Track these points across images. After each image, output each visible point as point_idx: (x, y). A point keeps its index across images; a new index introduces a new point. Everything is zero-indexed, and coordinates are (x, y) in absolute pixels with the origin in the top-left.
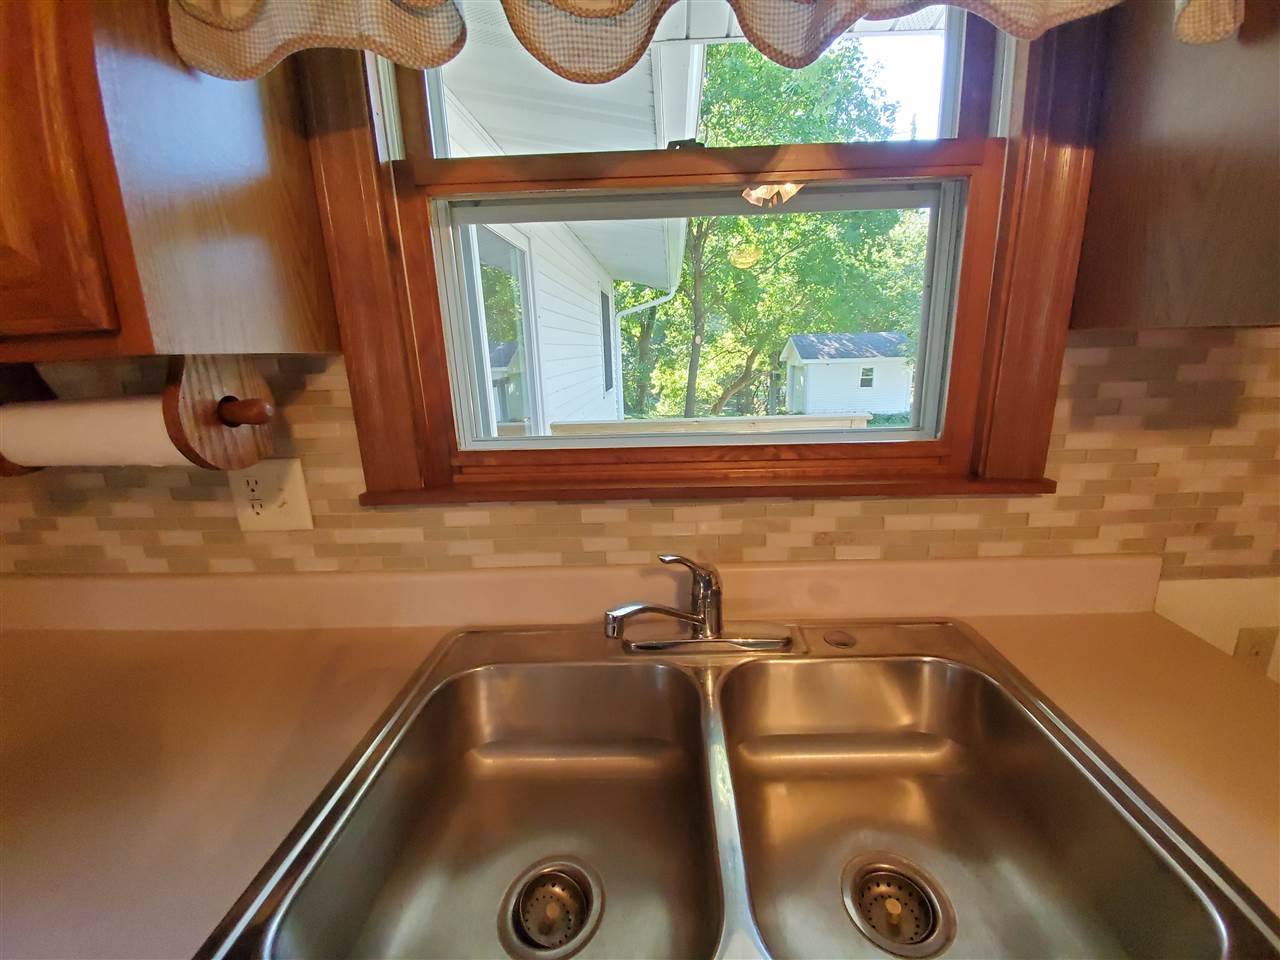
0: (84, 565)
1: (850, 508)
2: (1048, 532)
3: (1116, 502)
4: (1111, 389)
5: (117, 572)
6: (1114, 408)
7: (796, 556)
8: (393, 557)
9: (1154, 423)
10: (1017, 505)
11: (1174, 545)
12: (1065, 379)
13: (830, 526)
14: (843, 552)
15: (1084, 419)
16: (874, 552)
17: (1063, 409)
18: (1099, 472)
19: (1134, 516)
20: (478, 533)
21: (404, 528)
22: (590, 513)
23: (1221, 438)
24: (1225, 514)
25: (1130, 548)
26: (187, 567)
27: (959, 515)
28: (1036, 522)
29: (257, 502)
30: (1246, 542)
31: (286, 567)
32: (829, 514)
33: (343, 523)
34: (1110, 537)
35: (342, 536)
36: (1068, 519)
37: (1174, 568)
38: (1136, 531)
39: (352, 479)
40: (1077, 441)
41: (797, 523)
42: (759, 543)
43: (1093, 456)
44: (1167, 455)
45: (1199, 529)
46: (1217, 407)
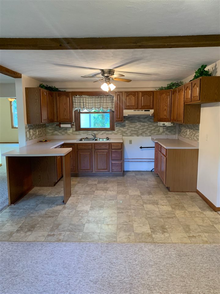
0: (57, 135)
1: (104, 131)
2: (115, 133)
3: (119, 131)
4: (118, 125)
5: (58, 135)
7: (101, 134)
8: (77, 134)
9: (120, 127)
10: (114, 131)
11: (123, 134)
12: (115, 124)
15: (116, 126)
17: (115, 126)
18: (118, 130)
19: (120, 132)
20: (81, 133)
21: (77, 133)
22: (89, 132)
23: (125, 128)
24: (126, 132)
25: (121, 134)
26: (63, 135)
27: (110, 132)
29: (69, 131)
30: (128, 134)
31: (70, 135)
32: (103, 132)
33: (74, 132)
34: (119, 133)
35: (73, 133)
36: (117, 132)
37: (123, 136)
38: (121, 133)
39: (75, 129)
40: (116, 128)
41: (101, 132)
42: (99, 134)
43: (117, 129)
44: (122, 129)
45: (124, 133)
46: (124, 126)
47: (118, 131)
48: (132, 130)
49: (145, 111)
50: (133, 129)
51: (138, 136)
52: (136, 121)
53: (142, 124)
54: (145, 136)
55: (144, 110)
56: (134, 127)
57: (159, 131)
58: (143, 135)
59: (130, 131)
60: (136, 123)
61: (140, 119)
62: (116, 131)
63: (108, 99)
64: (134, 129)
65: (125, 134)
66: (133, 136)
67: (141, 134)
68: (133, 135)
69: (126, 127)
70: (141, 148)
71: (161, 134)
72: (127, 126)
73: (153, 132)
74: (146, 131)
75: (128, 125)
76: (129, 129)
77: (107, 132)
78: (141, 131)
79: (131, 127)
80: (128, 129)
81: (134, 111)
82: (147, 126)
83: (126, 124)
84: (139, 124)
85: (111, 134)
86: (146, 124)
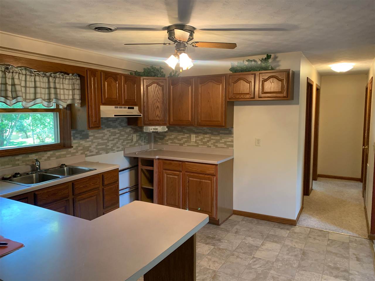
1: (51, 152)
2: (73, 153)
3: (79, 148)
4: (76, 135)
6: (77, 137)
7: (46, 160)
9: (81, 139)
10: (70, 150)
11: (86, 153)
12: (72, 134)
13: (49, 155)
14: (51, 159)
15: (74, 139)
16: (55, 158)
17: (72, 138)
18: (77, 145)
19: (81, 150)
22: (17, 158)
23: (88, 140)
24: (90, 148)
25: (82, 154)
27: (63, 152)
28: (72, 152)
30: (93, 152)
32: (49, 153)
34: (80, 152)
36: (75, 151)
37: (86, 156)
38: (82, 152)
40: (74, 141)
41: (45, 155)
44: (83, 142)
45: (88, 151)
46: (87, 137)
47: (77, 148)
48: (99, 144)
49: (129, 108)
50: (100, 141)
51: (107, 153)
53: (112, 130)
54: (117, 151)
55: (127, 107)
56: (102, 138)
57: (132, 140)
58: (114, 150)
59: (96, 145)
60: (104, 130)
61: (109, 122)
62: (74, 149)
64: (102, 140)
65: (88, 153)
66: (101, 154)
67: (112, 150)
68: (101, 152)
69: (90, 139)
71: (134, 145)
72: (92, 136)
73: (126, 142)
74: (117, 143)
76: (95, 142)
77: (58, 153)
78: (112, 144)
79: (97, 138)
80: (93, 143)
81: (115, 108)
82: (118, 133)
84: (108, 131)
85: (65, 156)
86: (117, 131)
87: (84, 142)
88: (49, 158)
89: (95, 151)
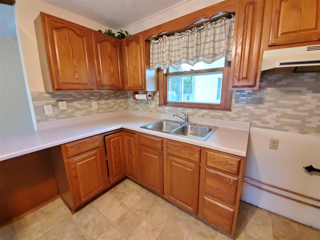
0: (137, 109)
3: (243, 114)
5: (140, 110)
6: (242, 101)
7: (200, 116)
8: (161, 112)
9: (248, 103)
10: (228, 113)
11: (254, 122)
12: (234, 96)
13: (204, 113)
14: (205, 117)
15: (237, 102)
16: (209, 117)
17: (233, 100)
18: (240, 109)
19: (245, 116)
20: (167, 110)
21: (161, 109)
23: (260, 106)
24: (263, 118)
25: (245, 121)
26: (145, 110)
27: (220, 113)
28: (231, 116)
29: (151, 105)
30: (268, 123)
31: (152, 111)
32: (204, 111)
33: (157, 108)
34: (243, 119)
35: (157, 109)
36: (236, 116)
37: (253, 125)
39: (158, 103)
40: (237, 105)
41: (200, 112)
42: (196, 114)
43: (239, 107)
44: (251, 108)
45: (258, 120)
46: (260, 101)
47: (238, 113)
48: (284, 115)
50: (290, 111)
51: (303, 133)
52: (303, 89)
56: (295, 107)
59: (278, 116)
60: (305, 94)
62: (235, 113)
63: (218, 31)
64: (294, 111)
65: (258, 123)
66: (287, 131)
68: (286, 128)
69: (266, 105)
70: (310, 169)
72: (270, 101)
75: (272, 99)
76: (275, 111)
79: (282, 106)
80: (270, 111)
81: (309, 50)
83: (268, 98)
84: (314, 98)
85: (221, 118)
87: (253, 107)
88: (203, 116)
89: (273, 124)
